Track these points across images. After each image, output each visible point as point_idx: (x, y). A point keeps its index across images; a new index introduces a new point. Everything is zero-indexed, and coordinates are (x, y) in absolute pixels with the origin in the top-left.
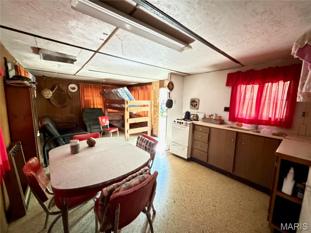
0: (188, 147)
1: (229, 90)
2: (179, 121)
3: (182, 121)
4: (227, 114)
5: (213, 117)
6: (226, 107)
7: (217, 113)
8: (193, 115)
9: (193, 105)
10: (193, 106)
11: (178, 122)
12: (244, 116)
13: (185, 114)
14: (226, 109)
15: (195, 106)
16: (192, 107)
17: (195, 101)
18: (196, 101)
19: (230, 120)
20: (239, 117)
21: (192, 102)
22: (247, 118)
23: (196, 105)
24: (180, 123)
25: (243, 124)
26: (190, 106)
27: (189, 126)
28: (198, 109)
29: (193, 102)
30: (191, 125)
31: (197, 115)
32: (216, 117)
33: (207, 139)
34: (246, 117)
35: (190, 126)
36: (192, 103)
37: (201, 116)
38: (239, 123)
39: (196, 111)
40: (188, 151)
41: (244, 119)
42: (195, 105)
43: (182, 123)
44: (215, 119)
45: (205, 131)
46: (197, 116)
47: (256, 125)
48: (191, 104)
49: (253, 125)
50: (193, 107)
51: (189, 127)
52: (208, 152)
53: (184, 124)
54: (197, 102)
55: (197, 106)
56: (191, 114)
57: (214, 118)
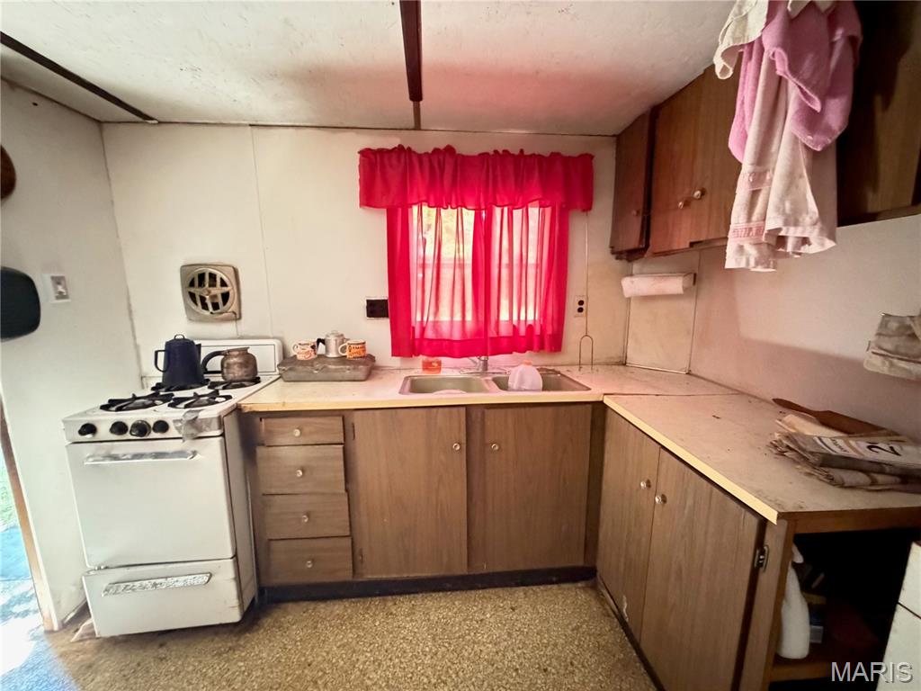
0: (235, 556)
1: (377, 221)
2: (130, 417)
3: (150, 416)
4: (383, 327)
5: (327, 351)
6: (373, 298)
7: (340, 332)
8: (220, 358)
9: (203, 299)
10: (205, 307)
11: (119, 428)
12: (445, 332)
13: (161, 356)
14: (375, 309)
15: (216, 306)
16: (199, 308)
17: (213, 276)
18: (219, 275)
19: (397, 351)
20: (430, 334)
21: (192, 284)
22: (457, 336)
23: (226, 297)
24: (142, 429)
25: (445, 360)
26: (188, 308)
27: (218, 432)
28: (237, 317)
29: (201, 284)
30: (231, 425)
31: (244, 352)
32: (343, 350)
33: (341, 475)
34: (451, 335)
35: (223, 435)
36: (197, 291)
37: (267, 358)
38: (431, 359)
39: (229, 328)
40: (238, 579)
41: (444, 340)
42: (220, 300)
43: (162, 426)
44: (342, 360)
45: (316, 438)
46: (249, 361)
47: (483, 358)
48: (192, 296)
49: (475, 358)
50: (207, 313)
51: (216, 442)
52: (351, 536)
53: (172, 432)
54: (223, 284)
55: (232, 305)
56: (204, 353)
57: (332, 355)
